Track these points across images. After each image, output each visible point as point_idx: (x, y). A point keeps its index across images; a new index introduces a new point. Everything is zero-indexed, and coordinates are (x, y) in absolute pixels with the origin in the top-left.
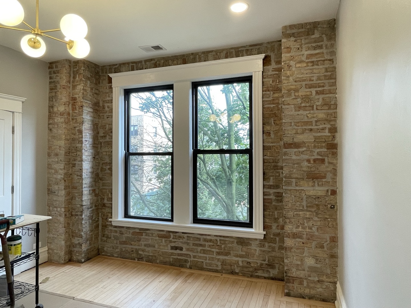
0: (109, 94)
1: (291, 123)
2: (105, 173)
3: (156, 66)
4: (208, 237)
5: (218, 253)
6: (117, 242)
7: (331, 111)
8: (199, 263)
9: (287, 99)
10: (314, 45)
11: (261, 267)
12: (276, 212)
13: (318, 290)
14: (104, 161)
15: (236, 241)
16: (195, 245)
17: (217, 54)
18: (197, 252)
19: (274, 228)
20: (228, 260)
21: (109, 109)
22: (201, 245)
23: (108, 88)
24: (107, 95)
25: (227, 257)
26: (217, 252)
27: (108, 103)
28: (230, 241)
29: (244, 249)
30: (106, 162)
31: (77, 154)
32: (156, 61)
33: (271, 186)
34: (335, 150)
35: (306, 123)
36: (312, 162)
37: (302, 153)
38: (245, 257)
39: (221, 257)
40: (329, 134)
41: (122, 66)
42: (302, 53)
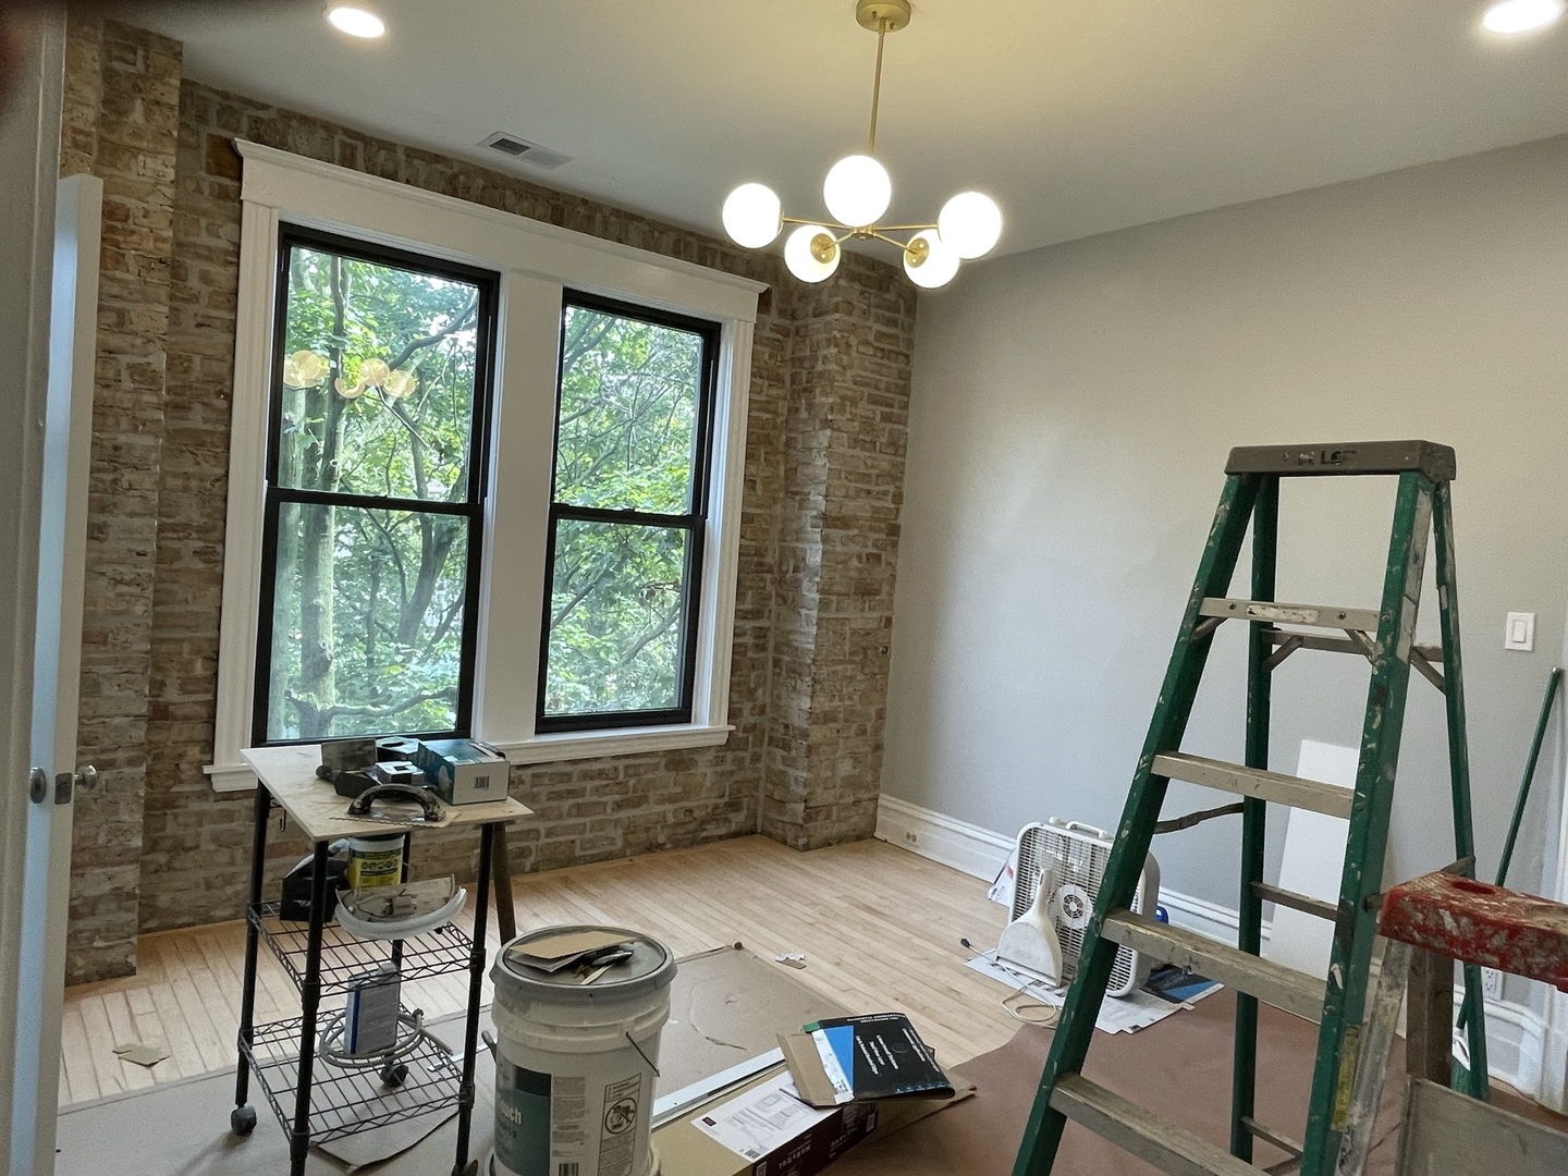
0: (218, 222)
1: (840, 471)
2: (177, 571)
3: (452, 187)
4: (596, 766)
5: (619, 806)
6: (233, 857)
7: (899, 459)
8: (563, 847)
9: (839, 417)
10: (887, 314)
11: (714, 817)
12: (753, 675)
13: (852, 821)
14: (168, 516)
15: (663, 761)
16: (554, 796)
17: (652, 232)
18: (560, 817)
19: (746, 712)
20: (641, 816)
21: (211, 289)
22: (571, 793)
23: (207, 192)
24: (203, 223)
25: (637, 810)
26: (616, 803)
27: (208, 259)
28: (650, 765)
29: (681, 778)
30: (181, 519)
31: (115, 481)
32: (456, 170)
33: (748, 612)
34: (896, 538)
35: (865, 478)
36: (864, 559)
37: (851, 539)
38: (682, 799)
39: (625, 814)
40: (893, 506)
41: (294, 123)
42: (869, 324)
